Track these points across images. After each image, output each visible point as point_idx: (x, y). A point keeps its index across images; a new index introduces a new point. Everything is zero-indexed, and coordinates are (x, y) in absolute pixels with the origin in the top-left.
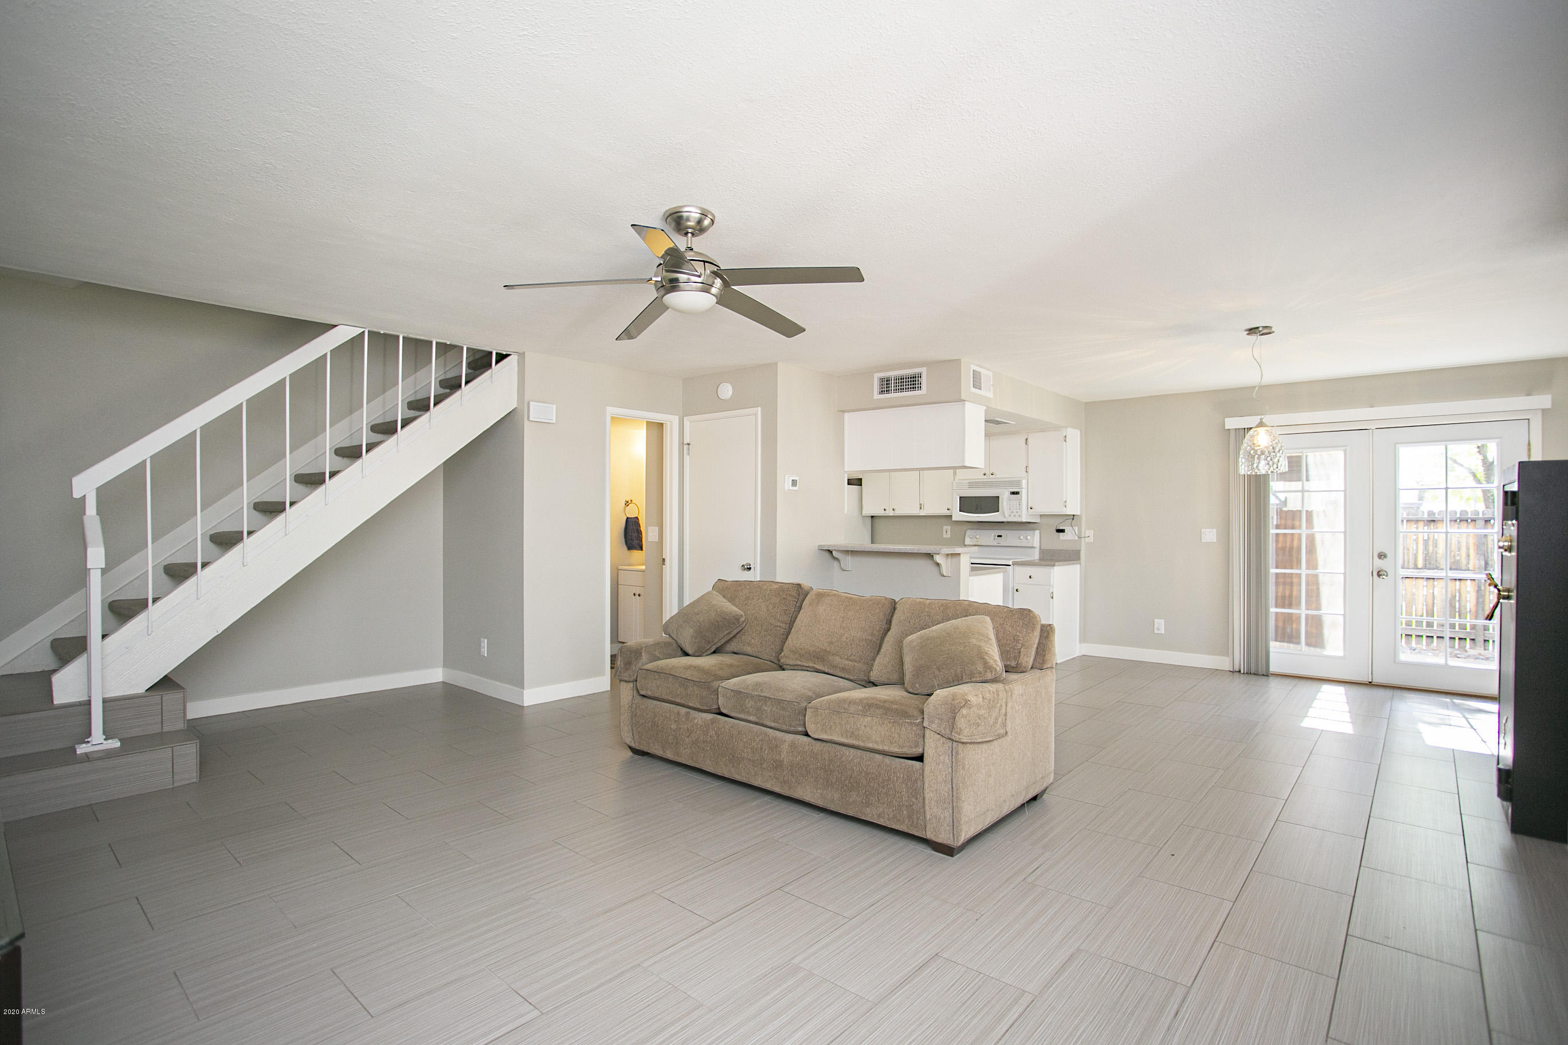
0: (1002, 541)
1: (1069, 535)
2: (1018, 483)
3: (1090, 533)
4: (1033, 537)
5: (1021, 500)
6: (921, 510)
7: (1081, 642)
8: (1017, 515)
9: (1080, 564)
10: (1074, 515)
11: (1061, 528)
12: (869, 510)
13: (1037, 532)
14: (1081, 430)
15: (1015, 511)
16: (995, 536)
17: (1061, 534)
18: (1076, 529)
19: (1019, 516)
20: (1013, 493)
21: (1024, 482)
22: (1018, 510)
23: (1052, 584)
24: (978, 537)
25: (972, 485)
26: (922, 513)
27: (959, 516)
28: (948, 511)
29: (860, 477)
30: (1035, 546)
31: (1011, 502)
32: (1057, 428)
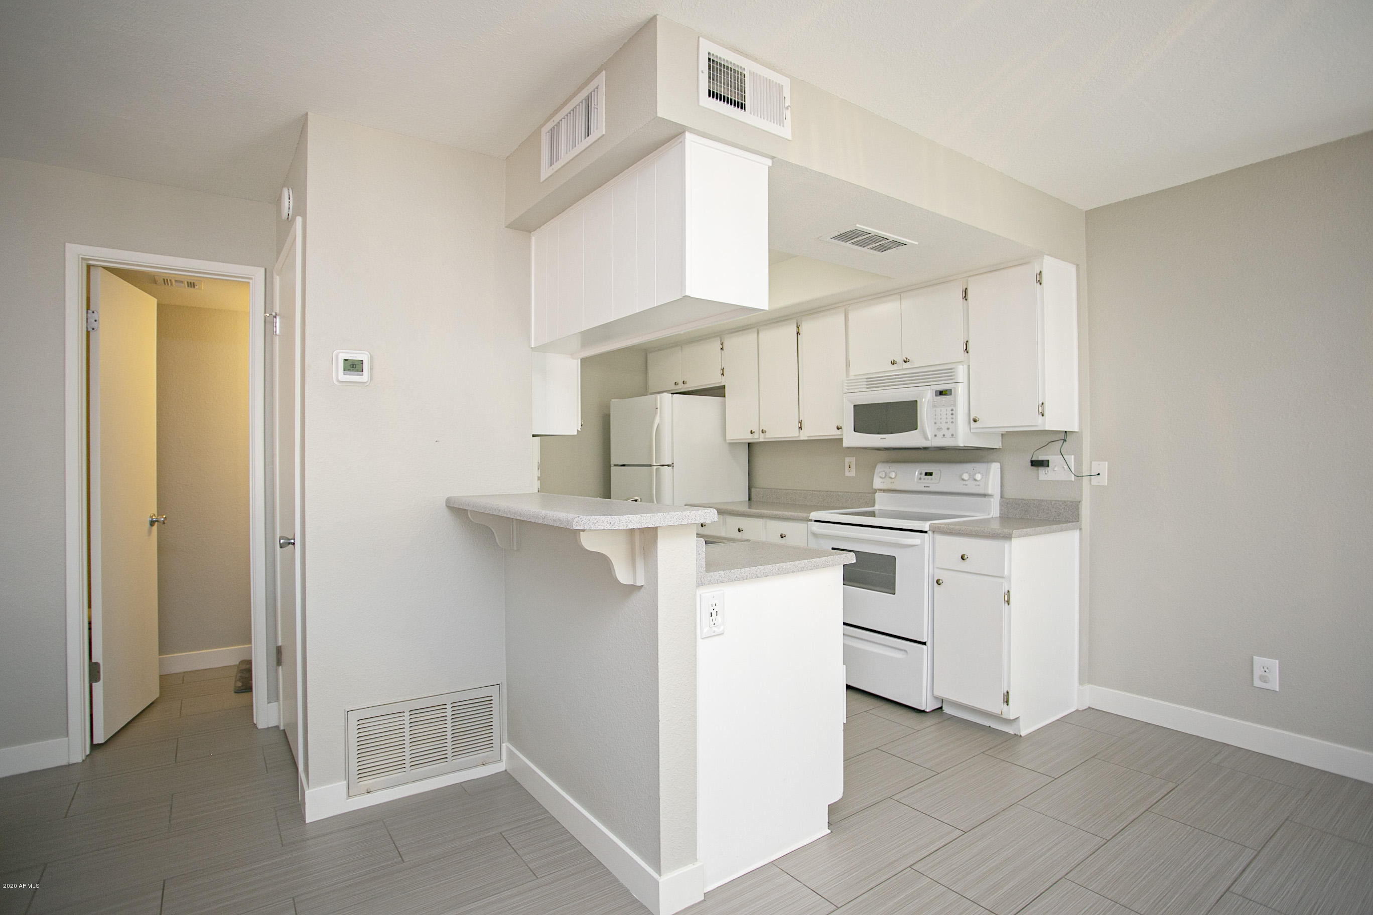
0: (933, 484)
1: (1056, 472)
2: (949, 373)
3: (1103, 467)
4: (986, 475)
5: (955, 405)
6: (801, 431)
7: (1081, 682)
8: (948, 434)
9: (1081, 529)
10: (1066, 432)
11: (1041, 458)
12: (740, 433)
13: (995, 467)
14: (1077, 265)
15: (944, 426)
16: (921, 474)
17: (1042, 471)
18: (1071, 459)
19: (952, 435)
20: (941, 393)
21: (961, 373)
22: (949, 425)
23: (1006, 573)
24: (893, 475)
25: (872, 382)
26: (804, 436)
27: (853, 439)
28: (839, 432)
29: (722, 384)
30: (990, 492)
31: (938, 410)
32: (1023, 262)
